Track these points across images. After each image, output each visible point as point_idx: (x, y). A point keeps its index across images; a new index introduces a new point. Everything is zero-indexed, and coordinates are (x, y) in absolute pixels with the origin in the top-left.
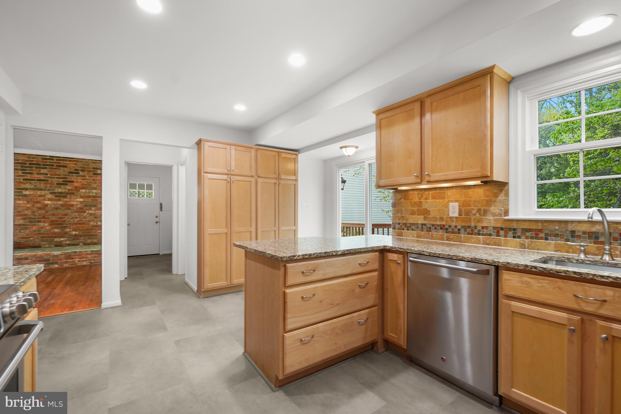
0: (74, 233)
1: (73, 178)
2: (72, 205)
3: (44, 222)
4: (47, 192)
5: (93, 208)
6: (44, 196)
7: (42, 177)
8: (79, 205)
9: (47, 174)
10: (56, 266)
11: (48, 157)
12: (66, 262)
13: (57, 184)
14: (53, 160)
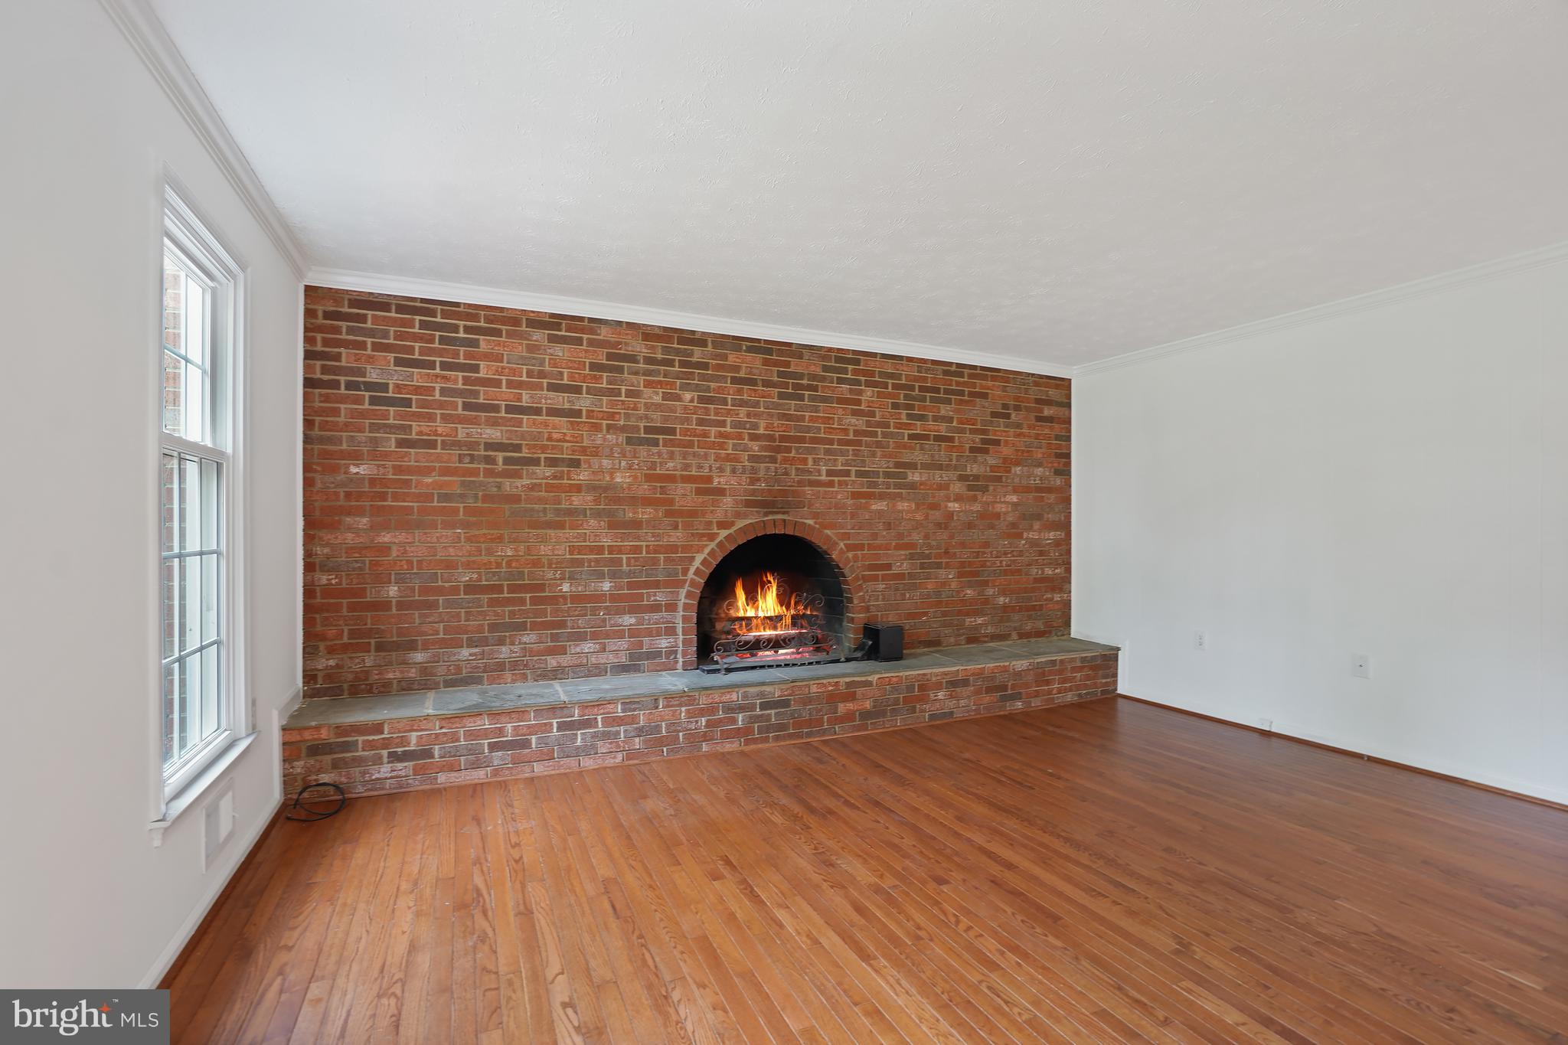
0: (1001, 600)
1: (999, 430)
2: (998, 516)
3: (948, 566)
4: (953, 475)
5: (1037, 525)
6: (946, 487)
7: (943, 429)
8: (1011, 515)
9: (950, 420)
10: (1019, 705)
11: (954, 368)
12: (1037, 694)
13: (972, 450)
14: (961, 375)
